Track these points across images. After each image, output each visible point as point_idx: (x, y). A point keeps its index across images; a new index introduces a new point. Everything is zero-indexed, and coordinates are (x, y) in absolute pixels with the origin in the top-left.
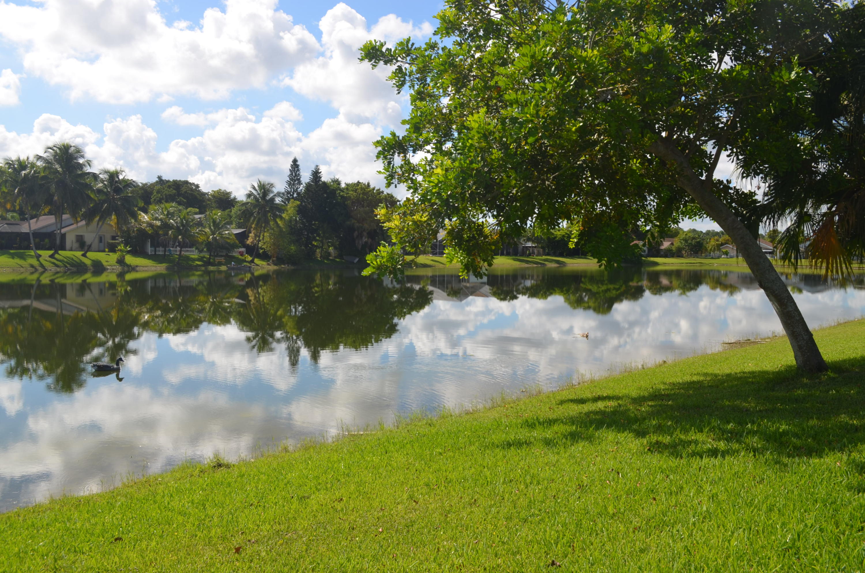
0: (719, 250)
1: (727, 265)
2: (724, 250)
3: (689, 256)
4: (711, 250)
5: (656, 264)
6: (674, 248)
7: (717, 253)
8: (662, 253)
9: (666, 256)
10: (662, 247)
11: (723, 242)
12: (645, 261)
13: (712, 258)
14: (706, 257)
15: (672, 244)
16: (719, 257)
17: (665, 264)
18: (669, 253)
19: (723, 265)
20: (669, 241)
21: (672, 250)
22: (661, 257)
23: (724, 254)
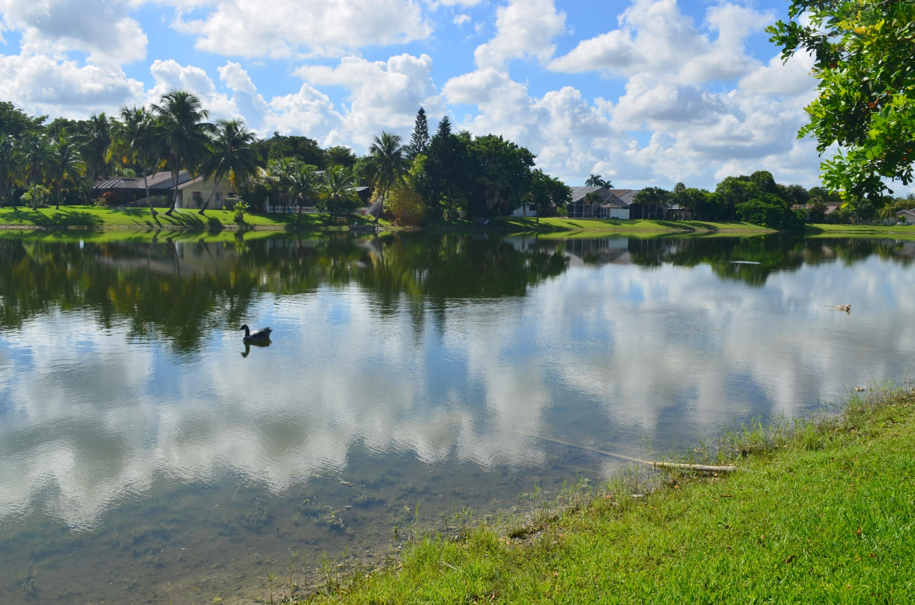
0: (894, 215)
1: (904, 233)
2: (900, 216)
3: (856, 223)
4: (884, 216)
5: (820, 231)
6: (840, 213)
7: (892, 219)
8: (826, 219)
9: (831, 222)
10: (827, 212)
11: (899, 207)
12: (808, 227)
13: (885, 225)
14: (877, 224)
15: (838, 209)
16: (893, 224)
17: (830, 231)
18: (834, 219)
19: (899, 233)
20: (834, 205)
21: (838, 215)
22: (825, 222)
23: (899, 221)
